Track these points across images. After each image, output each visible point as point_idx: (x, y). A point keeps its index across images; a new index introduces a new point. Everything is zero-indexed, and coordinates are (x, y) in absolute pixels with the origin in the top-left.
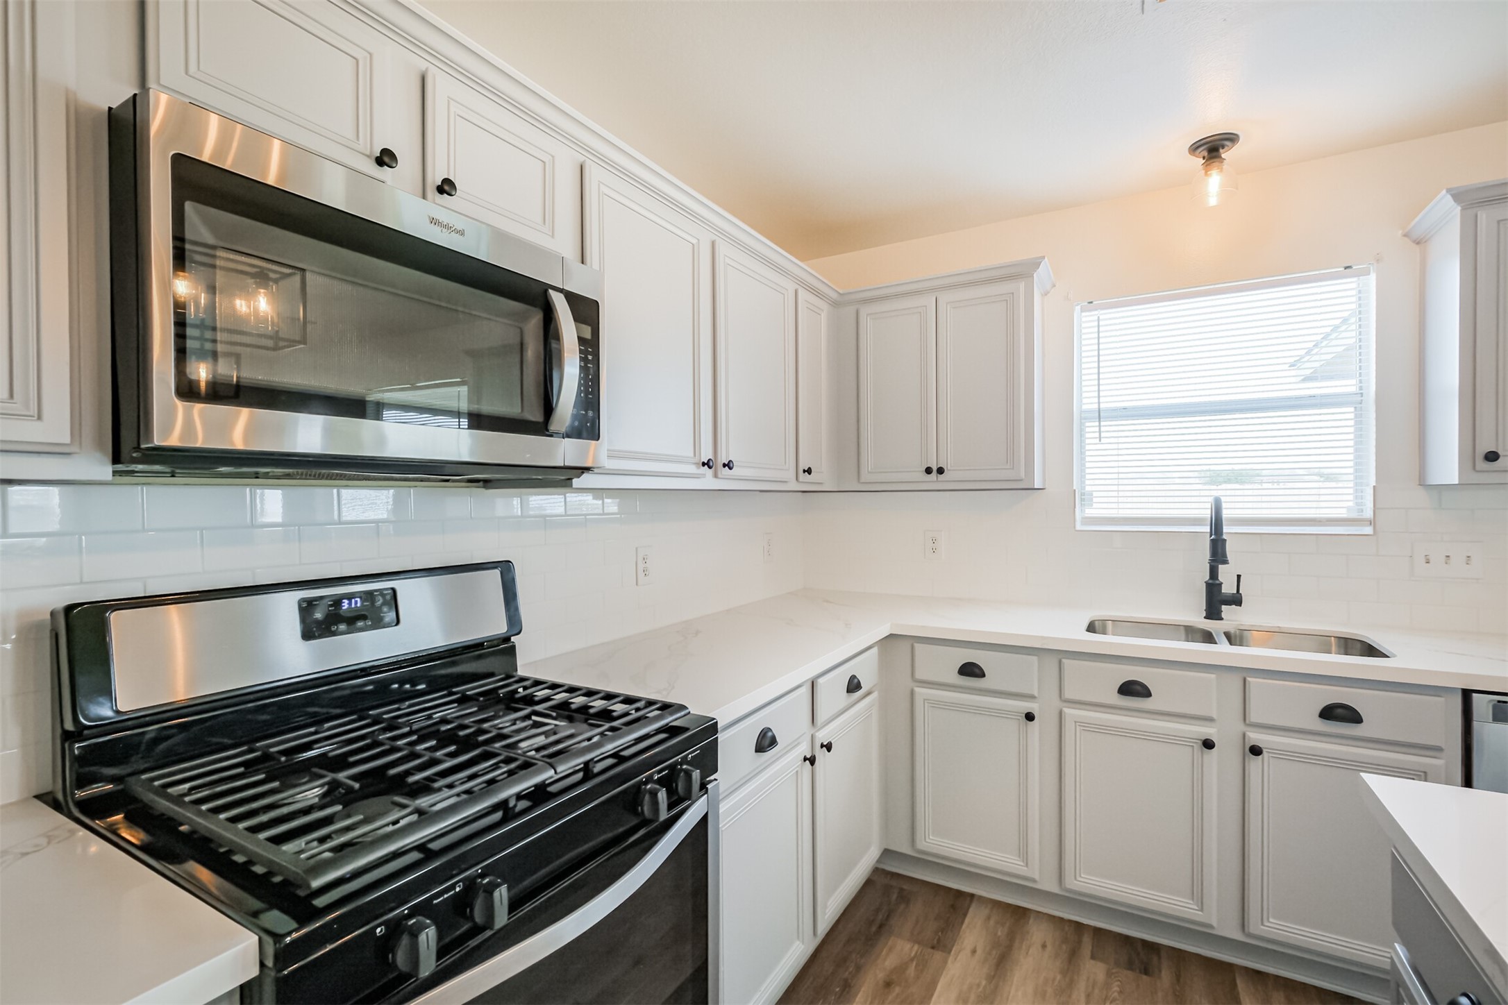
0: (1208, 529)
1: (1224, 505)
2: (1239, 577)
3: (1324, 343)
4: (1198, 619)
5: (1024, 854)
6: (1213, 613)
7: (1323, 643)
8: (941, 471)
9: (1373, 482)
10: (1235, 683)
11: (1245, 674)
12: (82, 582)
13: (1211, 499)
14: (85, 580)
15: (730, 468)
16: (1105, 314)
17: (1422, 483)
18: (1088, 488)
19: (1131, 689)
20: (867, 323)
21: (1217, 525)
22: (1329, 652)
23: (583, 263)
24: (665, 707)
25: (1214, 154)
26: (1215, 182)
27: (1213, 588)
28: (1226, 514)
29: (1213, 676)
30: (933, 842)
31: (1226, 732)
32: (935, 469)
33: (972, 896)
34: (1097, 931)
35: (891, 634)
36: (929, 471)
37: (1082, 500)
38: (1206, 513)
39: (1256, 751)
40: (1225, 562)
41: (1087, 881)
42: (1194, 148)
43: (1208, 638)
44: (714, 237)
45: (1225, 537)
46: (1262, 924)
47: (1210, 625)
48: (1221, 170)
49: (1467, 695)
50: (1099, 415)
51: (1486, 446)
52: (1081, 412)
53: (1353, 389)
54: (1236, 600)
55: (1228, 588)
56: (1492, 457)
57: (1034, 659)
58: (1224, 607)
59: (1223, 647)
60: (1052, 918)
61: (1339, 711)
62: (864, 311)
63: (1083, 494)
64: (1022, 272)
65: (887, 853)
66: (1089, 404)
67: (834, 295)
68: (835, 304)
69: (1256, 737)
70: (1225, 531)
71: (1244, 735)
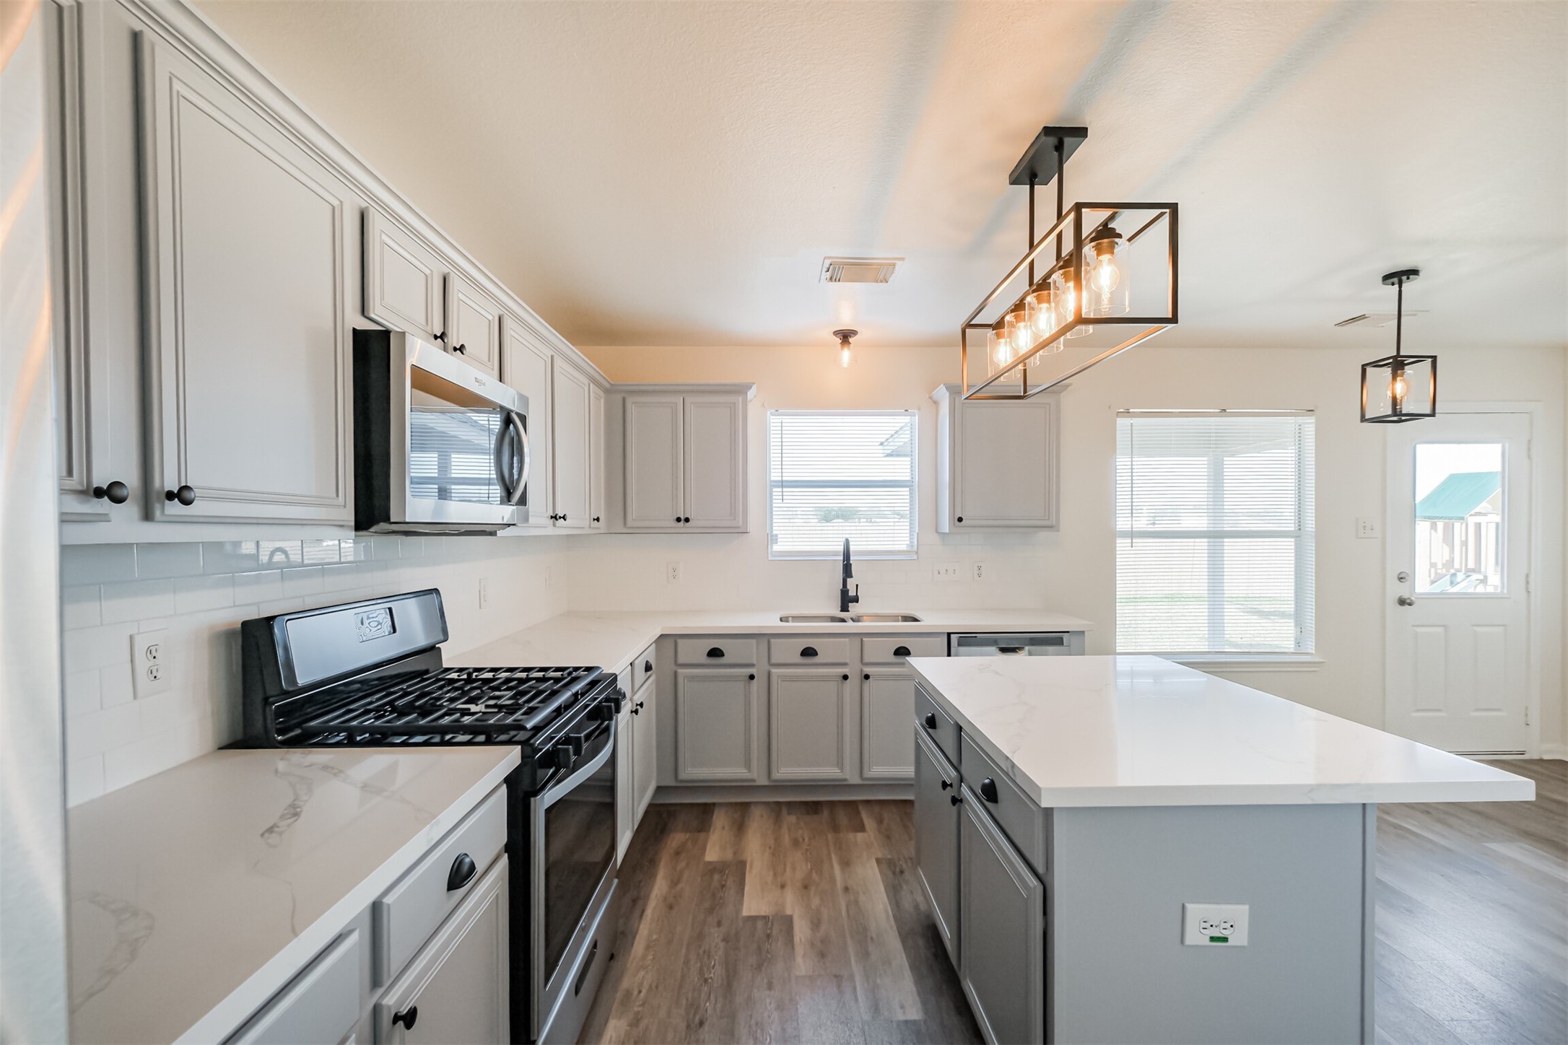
0: (842, 558)
1: (851, 543)
2: (857, 585)
3: (896, 436)
4: (837, 612)
5: (748, 765)
6: (844, 608)
7: (894, 618)
8: (687, 520)
9: (917, 531)
10: (857, 641)
11: (861, 636)
12: (235, 606)
13: (844, 539)
14: (236, 604)
15: (565, 520)
16: (786, 419)
17: (937, 532)
18: (774, 532)
19: (808, 652)
20: (632, 410)
21: (847, 555)
22: (898, 621)
23: (501, 381)
24: (589, 669)
25: (846, 339)
26: (846, 355)
27: (844, 592)
28: (852, 548)
29: (847, 640)
30: (693, 771)
31: (853, 671)
32: (682, 518)
33: (714, 804)
34: (789, 803)
35: (662, 635)
36: (679, 520)
37: (772, 540)
38: (841, 548)
39: (867, 677)
40: (851, 576)
41: (786, 771)
42: (836, 333)
43: (843, 620)
44: (553, 353)
45: (851, 562)
46: (870, 771)
47: (844, 615)
48: (849, 349)
49: (949, 634)
50: (783, 484)
51: (958, 515)
52: (771, 481)
53: (909, 478)
54: (856, 600)
55: (852, 593)
56: (960, 520)
57: (754, 641)
58: (850, 604)
59: (850, 623)
60: (763, 803)
61: (902, 650)
62: (629, 401)
63: (772, 536)
64: (740, 390)
65: (660, 790)
66: (775, 476)
67: (607, 385)
68: (607, 391)
69: (867, 670)
70: (851, 559)
71: (862, 670)
